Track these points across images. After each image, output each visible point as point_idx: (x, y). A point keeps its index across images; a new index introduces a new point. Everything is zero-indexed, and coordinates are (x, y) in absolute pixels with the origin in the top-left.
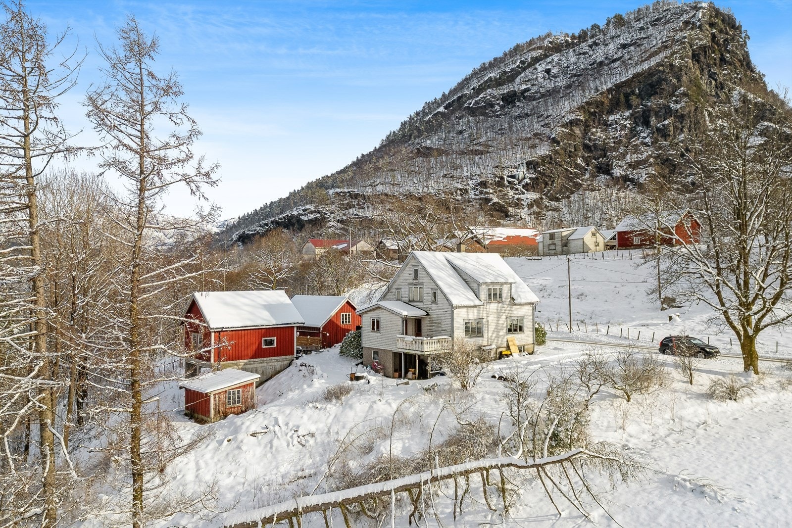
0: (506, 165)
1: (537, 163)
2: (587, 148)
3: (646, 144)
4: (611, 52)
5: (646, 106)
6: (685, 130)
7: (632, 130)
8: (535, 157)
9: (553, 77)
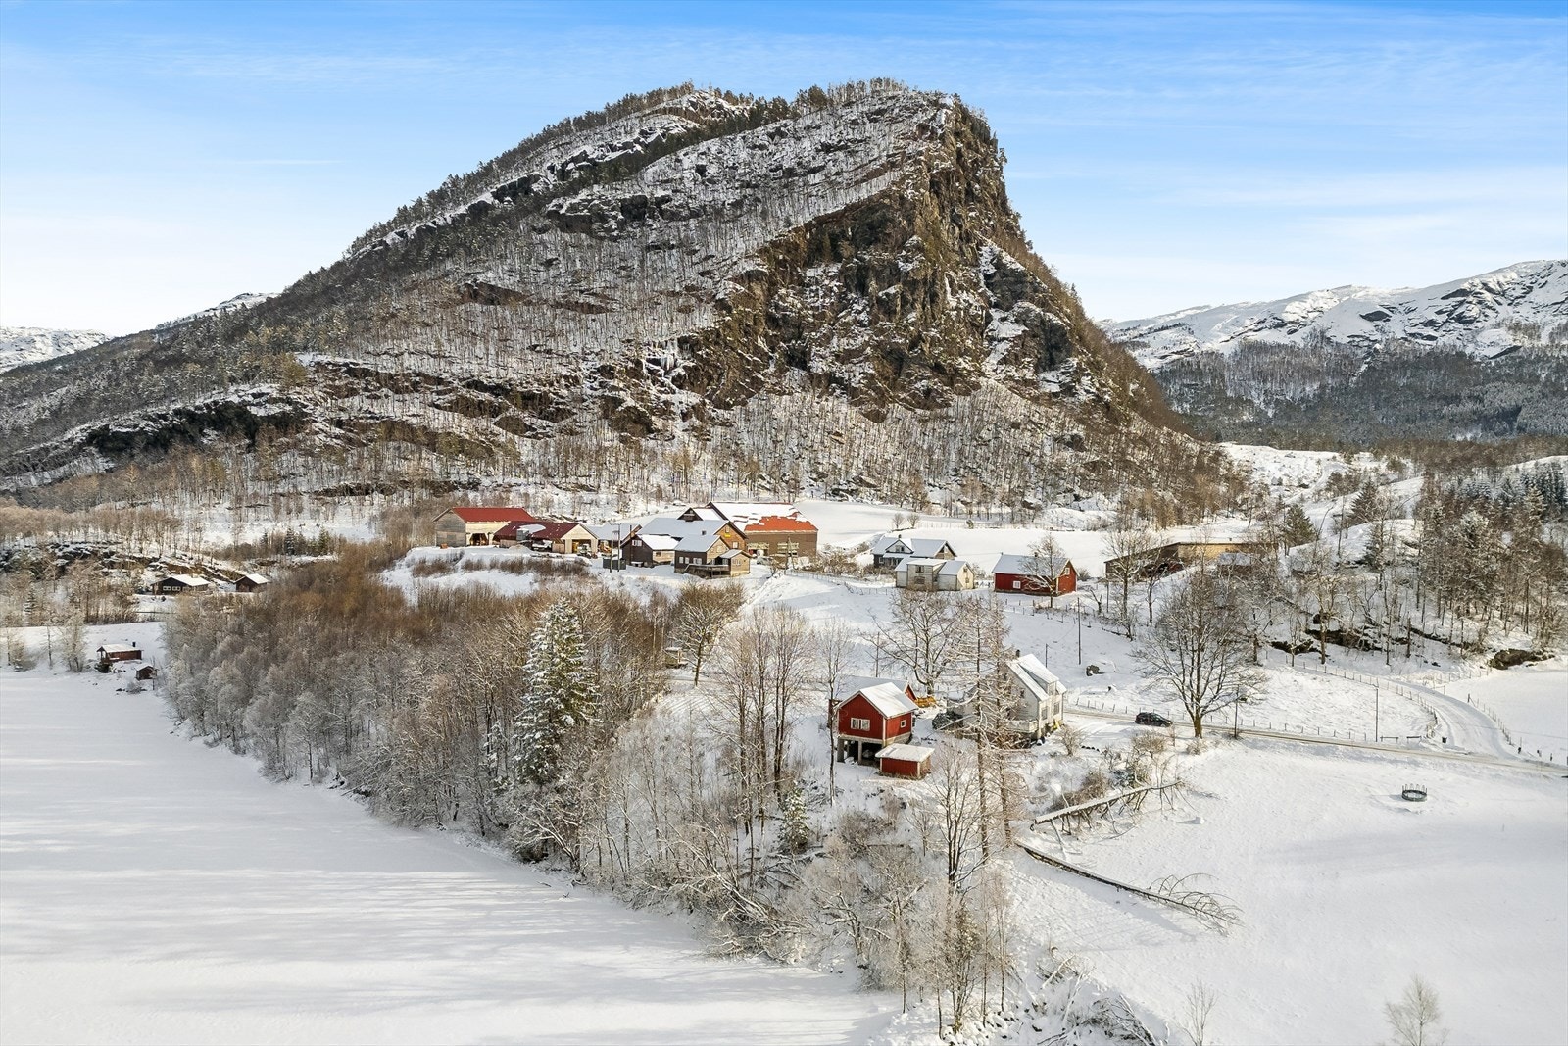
0: (645, 340)
1: (697, 342)
2: (772, 321)
3: (861, 323)
4: (806, 154)
5: (862, 260)
6: (918, 306)
7: (841, 297)
8: (693, 332)
9: (709, 181)
